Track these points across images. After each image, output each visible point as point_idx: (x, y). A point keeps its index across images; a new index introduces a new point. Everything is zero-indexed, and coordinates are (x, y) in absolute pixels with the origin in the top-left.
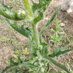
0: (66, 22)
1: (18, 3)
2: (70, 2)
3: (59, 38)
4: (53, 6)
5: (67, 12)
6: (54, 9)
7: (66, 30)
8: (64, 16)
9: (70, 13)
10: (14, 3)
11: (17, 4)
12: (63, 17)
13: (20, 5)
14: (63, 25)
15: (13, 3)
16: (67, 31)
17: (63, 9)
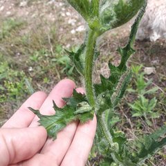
0: (155, 62)
1: (46, 55)
2: (150, 22)
3: (150, 104)
4: (118, 37)
5: (150, 41)
6: (121, 42)
7: (160, 81)
8: (148, 52)
9: (158, 40)
10: (39, 58)
11: (46, 57)
12: (146, 54)
13: (52, 58)
14: (152, 71)
15: (37, 59)
16: (163, 80)
17: (141, 37)
